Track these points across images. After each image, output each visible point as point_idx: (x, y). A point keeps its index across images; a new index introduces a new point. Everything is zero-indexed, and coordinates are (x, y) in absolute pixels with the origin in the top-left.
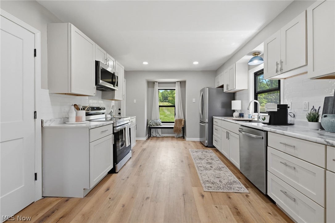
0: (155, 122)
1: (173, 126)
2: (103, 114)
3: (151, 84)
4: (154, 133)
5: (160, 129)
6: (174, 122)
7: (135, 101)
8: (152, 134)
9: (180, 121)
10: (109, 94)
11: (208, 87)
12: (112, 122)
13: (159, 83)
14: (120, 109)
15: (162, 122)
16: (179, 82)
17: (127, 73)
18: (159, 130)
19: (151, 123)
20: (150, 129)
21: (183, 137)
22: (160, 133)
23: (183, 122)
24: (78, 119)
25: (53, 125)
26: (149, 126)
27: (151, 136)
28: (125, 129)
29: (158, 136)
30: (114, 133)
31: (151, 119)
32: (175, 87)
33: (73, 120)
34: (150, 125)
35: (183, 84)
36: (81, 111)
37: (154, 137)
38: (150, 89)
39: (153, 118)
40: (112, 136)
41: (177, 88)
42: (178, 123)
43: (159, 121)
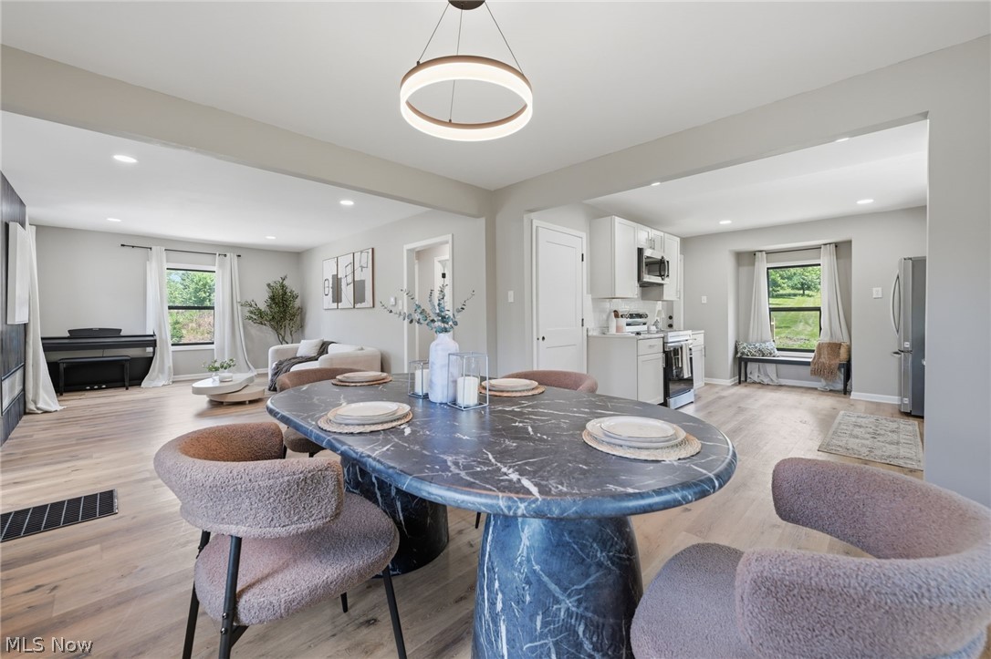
0: (756, 348)
1: (810, 360)
2: (644, 324)
3: (745, 259)
4: (756, 374)
5: (774, 366)
6: (813, 351)
7: (704, 300)
8: (749, 376)
9: (834, 347)
10: (655, 291)
11: (911, 259)
12: (662, 335)
13: (768, 253)
14: (671, 318)
15: (778, 349)
16: (833, 247)
17: (687, 242)
18: (771, 368)
19: (746, 349)
20: (742, 363)
21: (846, 391)
22: (774, 376)
23: (843, 351)
24: (618, 329)
25: (595, 334)
26: (739, 355)
27: (746, 380)
28: (681, 348)
29: (766, 381)
30: (664, 352)
31: (746, 340)
32: (820, 258)
33: (613, 330)
34: (743, 353)
35: (842, 249)
36: (620, 319)
37: (754, 383)
38: (744, 270)
39: (753, 336)
40: (661, 356)
41: (826, 261)
42: (825, 352)
43: (771, 346)
